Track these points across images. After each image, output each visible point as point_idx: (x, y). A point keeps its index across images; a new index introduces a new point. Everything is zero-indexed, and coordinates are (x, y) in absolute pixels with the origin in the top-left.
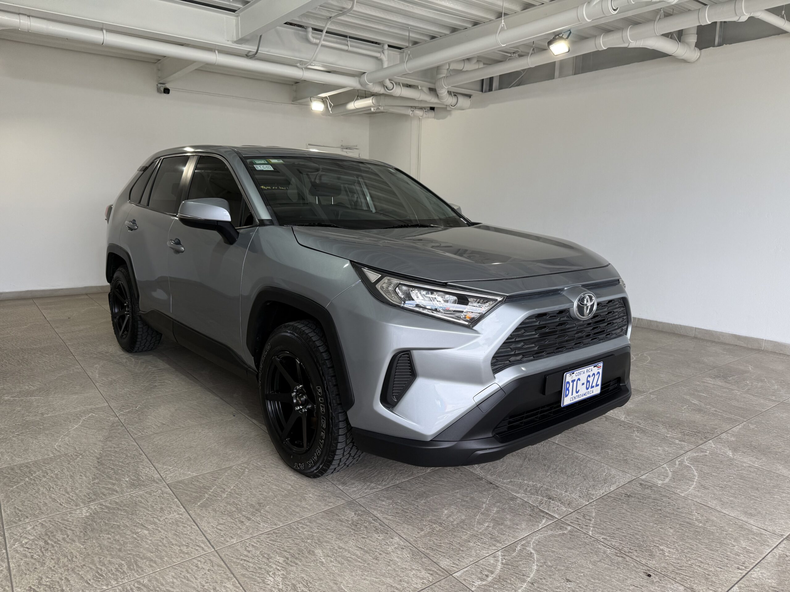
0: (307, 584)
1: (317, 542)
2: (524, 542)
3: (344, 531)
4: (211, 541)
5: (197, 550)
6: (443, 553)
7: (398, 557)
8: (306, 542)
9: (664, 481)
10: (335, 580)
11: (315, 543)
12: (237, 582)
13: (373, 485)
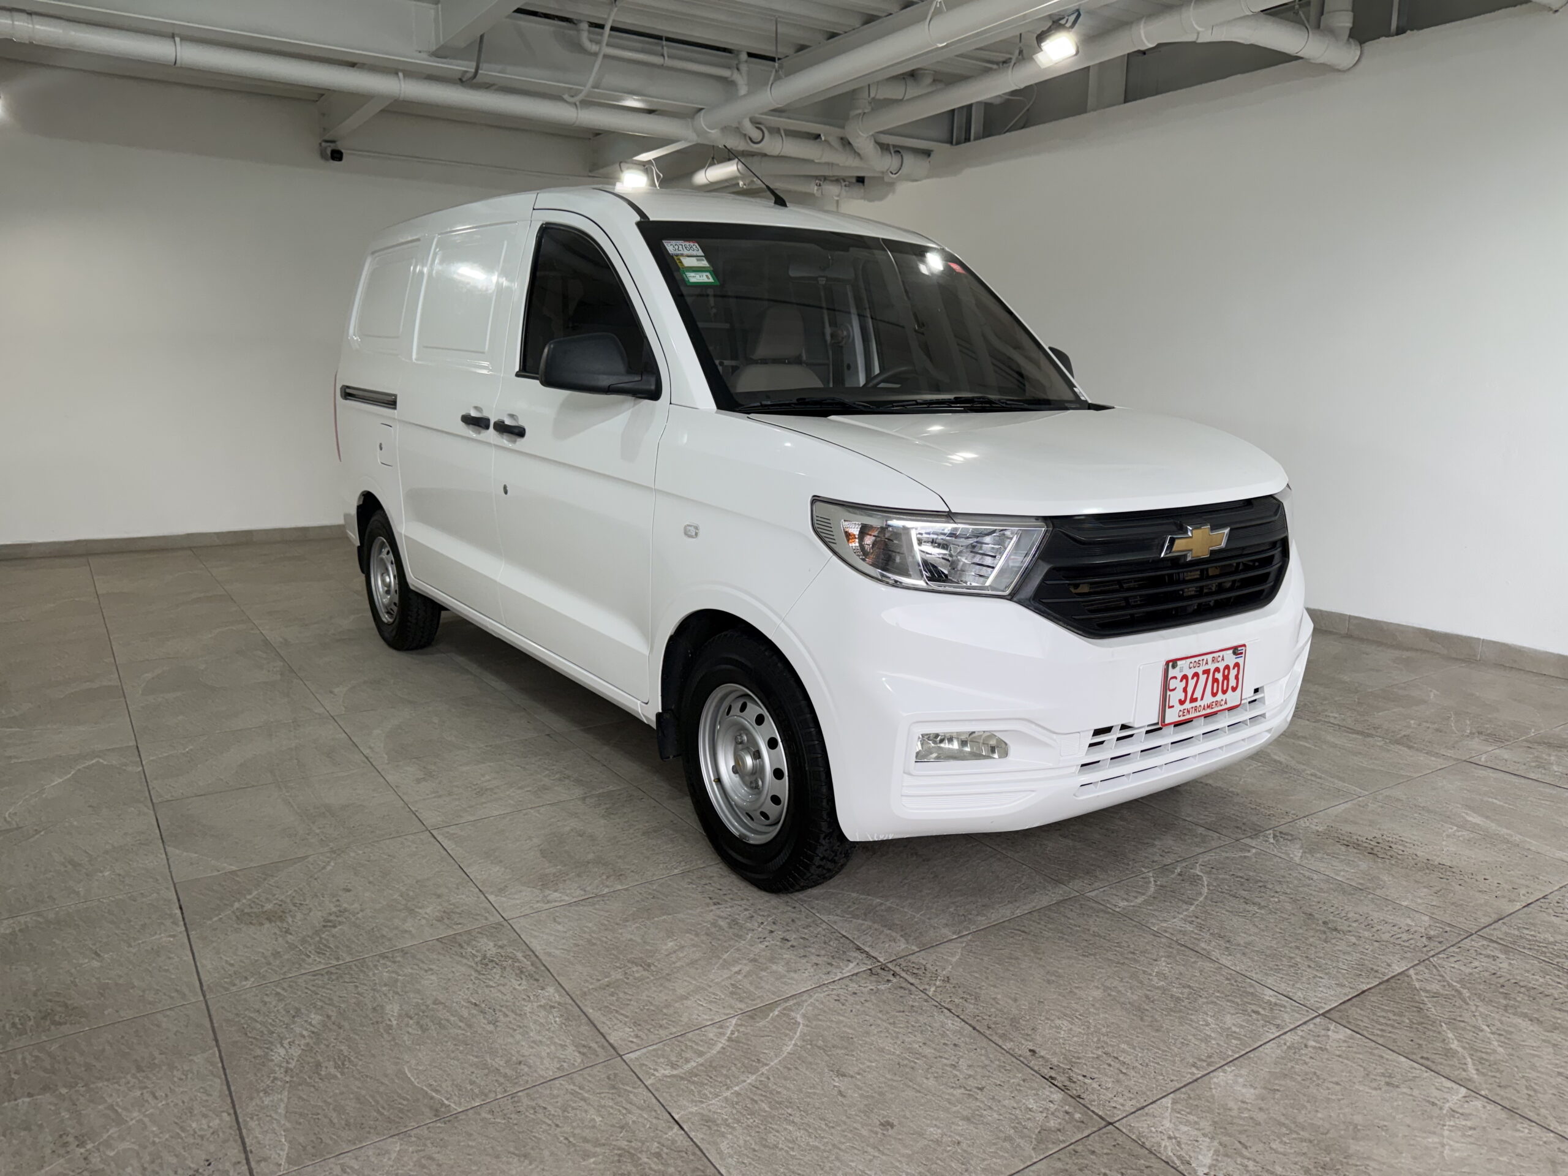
0: (343, 1064)
1: (399, 990)
2: (791, 1003)
3: (458, 974)
4: (204, 984)
5: (172, 998)
6: (627, 1017)
7: (535, 1022)
8: (378, 991)
9: (1132, 901)
10: (398, 1058)
11: (394, 992)
12: (217, 1055)
13: (557, 895)
